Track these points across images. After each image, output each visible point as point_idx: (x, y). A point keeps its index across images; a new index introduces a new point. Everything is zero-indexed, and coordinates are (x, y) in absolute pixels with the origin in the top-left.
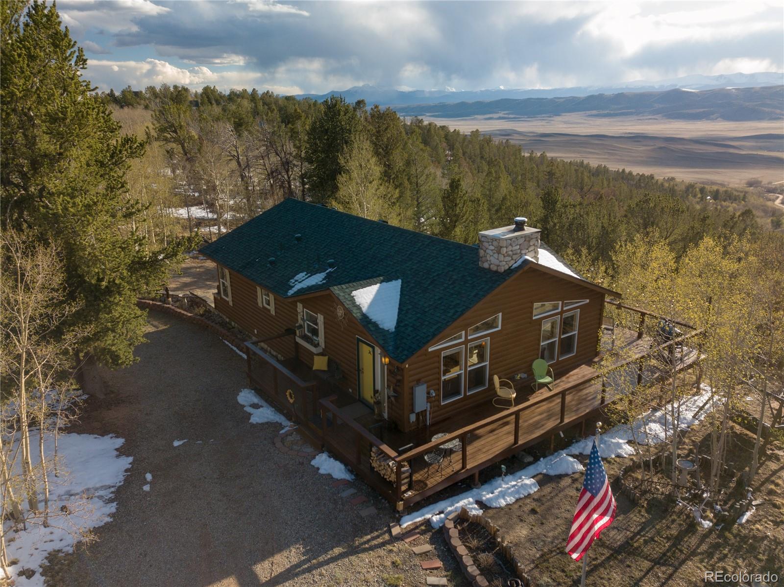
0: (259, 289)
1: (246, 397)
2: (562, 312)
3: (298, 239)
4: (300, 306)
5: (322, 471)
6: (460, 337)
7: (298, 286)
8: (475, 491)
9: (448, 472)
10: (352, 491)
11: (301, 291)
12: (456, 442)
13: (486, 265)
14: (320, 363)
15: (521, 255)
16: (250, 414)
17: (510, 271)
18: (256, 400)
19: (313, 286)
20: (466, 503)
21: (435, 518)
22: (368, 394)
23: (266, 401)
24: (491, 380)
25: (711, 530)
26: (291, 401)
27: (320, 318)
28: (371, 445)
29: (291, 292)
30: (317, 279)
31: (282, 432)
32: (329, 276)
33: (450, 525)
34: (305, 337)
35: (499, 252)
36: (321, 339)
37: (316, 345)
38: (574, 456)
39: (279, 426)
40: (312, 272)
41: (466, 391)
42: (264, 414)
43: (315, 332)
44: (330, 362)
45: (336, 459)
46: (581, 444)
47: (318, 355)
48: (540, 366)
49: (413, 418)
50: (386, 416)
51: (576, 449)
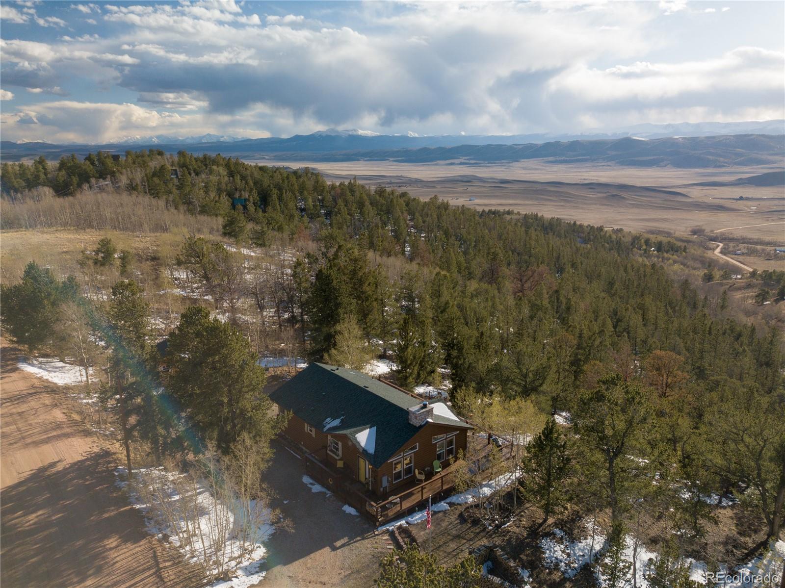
0: (306, 424)
1: (306, 480)
2: (446, 438)
3: (324, 395)
4: (329, 437)
5: (347, 512)
6: (401, 455)
7: (328, 426)
8: (406, 518)
9: (395, 511)
10: (359, 519)
11: (330, 429)
12: (399, 499)
13: (412, 423)
14: (340, 464)
15: (426, 419)
16: (311, 488)
17: (421, 427)
18: (311, 481)
19: (335, 426)
20: (403, 522)
21: (390, 528)
22: (363, 479)
23: (316, 481)
24: (414, 471)
25: (491, 530)
26: (331, 483)
27: (340, 444)
28: (366, 501)
29: (325, 429)
30: (336, 422)
31: (327, 496)
32: (342, 421)
33: (395, 530)
34: (331, 451)
35: (416, 419)
36: (340, 452)
37: (338, 456)
38: (447, 503)
39: (324, 494)
40: (334, 418)
41: (404, 477)
42: (317, 488)
43: (337, 449)
44: (344, 463)
45: (352, 507)
46: (451, 498)
47: (339, 460)
48: (436, 463)
49: (382, 489)
50: (370, 488)
51: (448, 500)
